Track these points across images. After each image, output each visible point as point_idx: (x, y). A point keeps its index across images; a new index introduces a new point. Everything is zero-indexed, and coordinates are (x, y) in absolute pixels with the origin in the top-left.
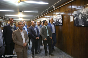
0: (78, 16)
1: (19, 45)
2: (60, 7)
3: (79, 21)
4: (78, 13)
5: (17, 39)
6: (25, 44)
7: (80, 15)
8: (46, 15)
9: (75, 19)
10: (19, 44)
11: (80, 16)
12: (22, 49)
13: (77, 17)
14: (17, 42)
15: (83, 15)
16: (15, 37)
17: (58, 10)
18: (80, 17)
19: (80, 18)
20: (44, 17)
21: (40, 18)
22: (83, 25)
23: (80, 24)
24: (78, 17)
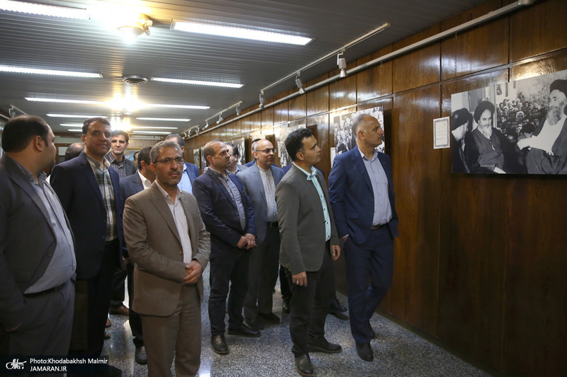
0: (478, 119)
1: (161, 275)
2: (378, 64)
3: (481, 147)
4: (476, 105)
5: (150, 240)
6: (191, 269)
7: (486, 114)
8: (290, 104)
9: (459, 133)
10: (162, 269)
11: (483, 122)
12: (176, 296)
13: (470, 126)
14: (153, 259)
15: (499, 117)
16: (142, 228)
17: (360, 76)
18: (485, 127)
19: (487, 132)
20: (275, 118)
21: (247, 123)
22: (498, 171)
23: (483, 163)
24: (475, 125)
